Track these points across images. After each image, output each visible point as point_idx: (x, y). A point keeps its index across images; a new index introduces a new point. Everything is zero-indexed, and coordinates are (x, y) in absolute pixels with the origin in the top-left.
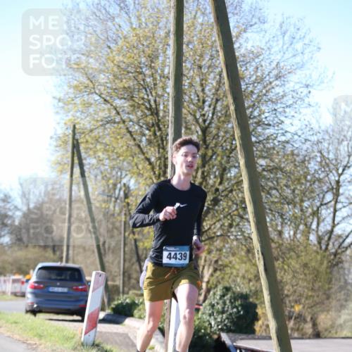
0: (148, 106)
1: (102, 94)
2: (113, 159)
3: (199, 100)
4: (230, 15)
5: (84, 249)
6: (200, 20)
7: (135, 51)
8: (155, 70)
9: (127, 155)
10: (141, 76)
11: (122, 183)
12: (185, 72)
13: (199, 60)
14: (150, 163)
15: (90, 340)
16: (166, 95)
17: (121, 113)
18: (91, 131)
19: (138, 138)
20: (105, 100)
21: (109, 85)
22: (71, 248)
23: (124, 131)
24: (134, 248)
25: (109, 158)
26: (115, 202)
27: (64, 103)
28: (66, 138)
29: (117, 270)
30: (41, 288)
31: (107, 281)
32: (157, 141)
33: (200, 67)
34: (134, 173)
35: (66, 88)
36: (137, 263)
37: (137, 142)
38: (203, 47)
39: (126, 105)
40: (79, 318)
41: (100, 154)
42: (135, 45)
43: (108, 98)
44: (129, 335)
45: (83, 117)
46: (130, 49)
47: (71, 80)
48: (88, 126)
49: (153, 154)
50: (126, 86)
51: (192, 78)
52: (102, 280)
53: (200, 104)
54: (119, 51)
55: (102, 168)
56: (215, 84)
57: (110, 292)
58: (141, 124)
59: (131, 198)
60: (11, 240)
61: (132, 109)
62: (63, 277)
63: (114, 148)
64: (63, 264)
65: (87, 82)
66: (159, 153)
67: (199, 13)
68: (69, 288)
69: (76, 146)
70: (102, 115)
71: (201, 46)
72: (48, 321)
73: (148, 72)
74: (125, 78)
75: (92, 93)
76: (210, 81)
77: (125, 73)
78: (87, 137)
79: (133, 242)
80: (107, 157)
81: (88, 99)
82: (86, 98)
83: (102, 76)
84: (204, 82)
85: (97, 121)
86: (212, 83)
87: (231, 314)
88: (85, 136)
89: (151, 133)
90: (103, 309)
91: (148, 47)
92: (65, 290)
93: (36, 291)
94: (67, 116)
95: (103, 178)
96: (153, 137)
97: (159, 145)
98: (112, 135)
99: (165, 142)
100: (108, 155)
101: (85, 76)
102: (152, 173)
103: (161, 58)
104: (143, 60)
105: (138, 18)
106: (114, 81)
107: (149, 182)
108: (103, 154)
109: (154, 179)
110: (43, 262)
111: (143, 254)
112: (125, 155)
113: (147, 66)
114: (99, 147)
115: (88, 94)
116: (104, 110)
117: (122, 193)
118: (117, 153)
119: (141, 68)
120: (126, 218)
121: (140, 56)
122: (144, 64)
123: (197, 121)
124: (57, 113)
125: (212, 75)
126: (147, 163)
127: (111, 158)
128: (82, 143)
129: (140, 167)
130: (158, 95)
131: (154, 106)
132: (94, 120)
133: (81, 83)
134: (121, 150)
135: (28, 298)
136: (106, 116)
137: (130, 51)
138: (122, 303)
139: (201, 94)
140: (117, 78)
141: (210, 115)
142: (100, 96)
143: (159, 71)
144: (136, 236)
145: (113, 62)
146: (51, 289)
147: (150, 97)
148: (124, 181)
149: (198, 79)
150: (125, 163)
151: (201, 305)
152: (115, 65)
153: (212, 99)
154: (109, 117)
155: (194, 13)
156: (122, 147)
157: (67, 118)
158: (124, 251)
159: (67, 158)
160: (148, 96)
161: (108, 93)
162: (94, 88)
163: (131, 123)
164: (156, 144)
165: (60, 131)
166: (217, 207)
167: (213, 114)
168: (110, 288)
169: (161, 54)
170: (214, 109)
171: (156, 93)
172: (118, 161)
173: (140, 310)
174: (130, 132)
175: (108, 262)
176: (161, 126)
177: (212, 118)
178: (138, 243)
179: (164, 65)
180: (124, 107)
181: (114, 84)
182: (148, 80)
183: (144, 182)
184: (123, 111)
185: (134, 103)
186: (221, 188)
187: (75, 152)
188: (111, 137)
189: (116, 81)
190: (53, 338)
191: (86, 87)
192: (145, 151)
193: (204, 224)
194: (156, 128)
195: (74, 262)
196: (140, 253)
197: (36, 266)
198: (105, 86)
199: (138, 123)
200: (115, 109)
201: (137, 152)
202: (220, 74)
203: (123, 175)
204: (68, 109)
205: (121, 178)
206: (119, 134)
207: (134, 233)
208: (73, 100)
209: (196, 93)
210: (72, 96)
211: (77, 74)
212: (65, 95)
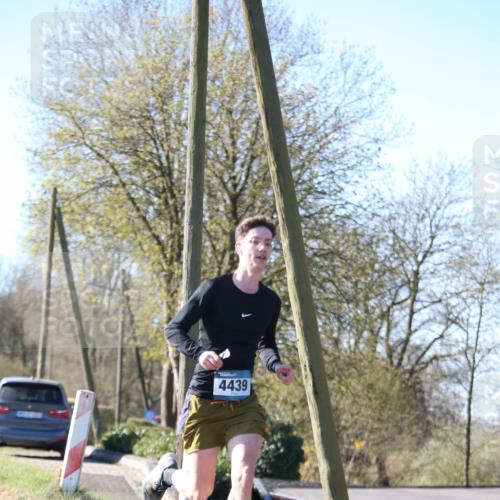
0: (158, 164)
1: (94, 146)
2: (109, 236)
3: (227, 157)
4: (271, 42)
5: (66, 359)
6: (231, 48)
7: (141, 88)
8: (168, 114)
9: (127, 232)
10: (148, 123)
11: (120, 269)
12: (209, 118)
13: (229, 102)
14: (160, 243)
15: (72, 485)
16: (182, 149)
17: (120, 172)
18: (79, 196)
19: (143, 207)
20: (98, 155)
21: (103, 134)
22: (48, 358)
23: (123, 197)
24: (135, 359)
25: (102, 235)
26: (110, 295)
27: (42, 157)
28: (44, 205)
29: (111, 388)
30: (6, 412)
31: (96, 403)
32: (170, 212)
33: (230, 112)
34: (136, 256)
35: (45, 136)
36: (139, 380)
37: (142, 213)
38: (234, 84)
39: (127, 162)
40: (57, 454)
41: (90, 229)
42: (142, 79)
43: (103, 152)
44: (127, 478)
45: (67, 177)
46: (135, 84)
47: (52, 126)
48: (75, 190)
49: (163, 230)
50: (128, 135)
51: (219, 126)
52: (90, 402)
53: (230, 162)
54: (119, 87)
55: (93, 248)
56: (250, 136)
57: (101, 419)
58: (147, 188)
59: (132, 290)
61: (135, 167)
62: (36, 398)
63: (110, 221)
64: (37, 380)
65: (74, 129)
66: (171, 228)
67: (230, 38)
68: (44, 412)
69: (57, 217)
70: (94, 174)
71: (232, 83)
72: (14, 458)
73: (158, 117)
74: (127, 125)
75: (81, 145)
76: (243, 131)
77: (127, 117)
78: (73, 204)
79: (134, 351)
80: (100, 233)
81: (75, 153)
82: (72, 151)
83: (95, 121)
84: (235, 132)
85: (87, 183)
86: (246, 133)
87: (267, 452)
88: (69, 204)
89: (161, 201)
90: (90, 442)
91: (158, 82)
92: (39, 415)
94: (46, 175)
95: (94, 262)
96: (163, 207)
97: (171, 218)
98: (108, 203)
99: (180, 214)
100: (102, 230)
101: (71, 120)
102: (161, 256)
103: (176, 99)
104: (152, 100)
105: (147, 42)
106: (111, 129)
107: (157, 268)
108: (95, 228)
109: (164, 264)
110: (8, 376)
111: (147, 367)
112: (124, 230)
113: (156, 108)
114: (88, 219)
115: (75, 146)
116: (96, 168)
117: (120, 283)
118: (113, 228)
119: (149, 111)
120: (124, 318)
121: (147, 96)
122: (153, 105)
123: (224, 185)
124: (32, 171)
125: (246, 123)
126: (155, 242)
127: (106, 234)
128: (65, 212)
129: (146, 247)
130: (171, 149)
131: (165, 164)
132: (82, 181)
133: (65, 131)
134: (120, 224)
136: (100, 176)
137: (135, 87)
138: (117, 435)
139: (230, 149)
140: (116, 124)
141: (243, 178)
142: (91, 148)
143: (174, 116)
144: (139, 343)
145: (109, 102)
146: (20, 414)
147: (161, 151)
148: (124, 266)
149: (227, 128)
150: (125, 242)
152: (113, 106)
153: (246, 156)
154: (104, 177)
155: (222, 37)
156: (121, 219)
157: (45, 179)
158: (122, 363)
159: (44, 233)
160: (158, 149)
161: (103, 144)
162: (83, 138)
163: (134, 187)
164: (168, 217)
165: (36, 197)
167: (247, 176)
168: (101, 413)
169: (177, 93)
170: (249, 169)
171: (169, 146)
172: (115, 239)
173: (142, 445)
174: (132, 200)
175: (99, 377)
176: (175, 192)
177: (246, 182)
178: (140, 353)
179: (180, 107)
180: (124, 164)
181: (111, 133)
182: (158, 128)
183: (150, 268)
184: (123, 170)
185: (138, 159)
187: (56, 226)
188: (106, 205)
189: (114, 129)
190: (21, 482)
191: (72, 136)
192: (152, 225)
194: (169, 195)
195: (52, 377)
196: (143, 365)
198: (99, 135)
199: (143, 187)
200: (112, 167)
201: (141, 227)
202: (258, 122)
203: (122, 259)
204: (47, 165)
205: (119, 262)
206: (117, 202)
207: (135, 339)
208: (54, 154)
209: (223, 147)
210: (53, 148)
211: (60, 118)
212: (43, 146)
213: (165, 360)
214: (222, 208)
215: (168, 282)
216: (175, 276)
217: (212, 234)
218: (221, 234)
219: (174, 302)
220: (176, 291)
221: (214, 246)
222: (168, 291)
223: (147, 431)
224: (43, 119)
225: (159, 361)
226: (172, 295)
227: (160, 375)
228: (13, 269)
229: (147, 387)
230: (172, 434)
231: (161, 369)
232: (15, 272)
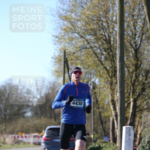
0: (105, 39)
2: (87, 68)
3: (133, 34)
7: (97, 8)
8: (108, 18)
9: (94, 67)
10: (100, 23)
11: (91, 81)
12: (125, 19)
13: (132, 12)
14: (107, 70)
16: (114, 32)
17: (90, 43)
18: (74, 53)
19: (100, 56)
20: (81, 36)
21: (83, 28)
23: (92, 53)
24: (99, 116)
25: (84, 68)
27: (59, 39)
28: (60, 58)
29: (90, 129)
30: (49, 140)
32: (110, 58)
33: (133, 16)
34: (98, 76)
35: (59, 30)
36: (101, 125)
37: (100, 58)
38: (134, 4)
39: (92, 38)
42: (97, 5)
43: (83, 35)
45: (69, 46)
46: (94, 7)
47: (62, 26)
48: (72, 51)
49: (108, 64)
50: (92, 28)
51: (129, 22)
53: (134, 36)
54: (88, 9)
56: (141, 25)
58: (101, 49)
59: (97, 89)
60: (32, 114)
61: (96, 40)
63: (87, 62)
65: (71, 26)
66: (111, 64)
69: (66, 62)
70: (80, 44)
71: (133, 4)
73: (104, 20)
74: (92, 24)
75: (74, 33)
76: (138, 23)
77: (92, 21)
78: (72, 57)
79: (98, 113)
80: (83, 67)
81: (72, 36)
82: (70, 35)
83: (79, 23)
84: (135, 24)
85: (77, 48)
89: (107, 54)
91: (104, 5)
93: (47, 142)
94: (60, 45)
96: (108, 56)
97: (111, 60)
98: (86, 55)
99: (114, 58)
100: (84, 66)
101: (70, 23)
102: (108, 75)
103: (111, 12)
104: (101, 13)
106: (86, 26)
107: (106, 80)
108: (81, 65)
109: (109, 78)
110: (49, 125)
111: (104, 120)
112: (93, 66)
113: (103, 16)
114: (78, 62)
115: (72, 33)
116: (81, 42)
117: (92, 86)
118: (88, 65)
119: (100, 18)
120: (94, 100)
121: (99, 11)
122: (102, 15)
123: (132, 46)
124: (55, 44)
125: (140, 20)
126: (105, 70)
127: (85, 68)
128: (69, 60)
129: (101, 72)
130: (110, 32)
131: (108, 38)
132: (75, 47)
133: (68, 27)
134: (91, 63)
135: (42, 146)
136: (82, 45)
137: (94, 8)
138: (93, 147)
139: (134, 31)
141: (139, 42)
142: (78, 34)
143: (110, 19)
144: (100, 110)
145: (85, 15)
146: (55, 140)
147: (106, 34)
148: (93, 80)
149: (132, 22)
150: (93, 70)
151: (137, 147)
152: (86, 16)
153: (140, 33)
154: (84, 45)
156: (91, 61)
157: (60, 47)
158: (94, 118)
159: (61, 68)
160: (104, 33)
161: (83, 32)
162: (75, 30)
163: (96, 48)
164: (110, 59)
165: (57, 54)
166: (144, 93)
167: (141, 42)
169: (111, 10)
170: (142, 38)
171: (109, 31)
172: (89, 69)
174: (95, 53)
176: (112, 49)
177: (140, 44)
178: (101, 114)
180: (91, 39)
181: (86, 27)
182: (104, 24)
183: (103, 80)
184: (91, 42)
185: (96, 37)
186: (146, 82)
187: (66, 65)
188: (85, 56)
189: (87, 25)
191: (70, 29)
192: (104, 63)
193: (137, 102)
194: (110, 51)
196: (102, 119)
197: (46, 128)
198: (80, 28)
199: (99, 48)
200: (87, 41)
201: (99, 64)
202: (144, 19)
203: (92, 77)
204: (61, 42)
205: (91, 79)
206: (89, 54)
207: (99, 108)
208: (63, 37)
209: (131, 30)
210: (63, 34)
211: (65, 23)
212: (59, 34)
213: (111, 116)
214: (131, 55)
215: (111, 85)
216: (114, 83)
217: (128, 65)
218: (131, 65)
219: (114, 93)
220: (114, 89)
221: (129, 70)
222: (111, 89)
223: (105, 145)
224: (59, 23)
225: (109, 117)
226: (113, 91)
227: (109, 122)
228: (49, 83)
229: (104, 127)
230: (115, 146)
231: (109, 120)
232: (50, 84)
